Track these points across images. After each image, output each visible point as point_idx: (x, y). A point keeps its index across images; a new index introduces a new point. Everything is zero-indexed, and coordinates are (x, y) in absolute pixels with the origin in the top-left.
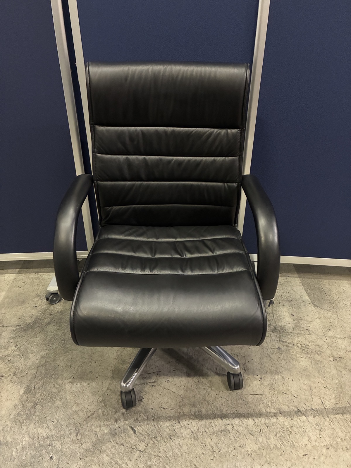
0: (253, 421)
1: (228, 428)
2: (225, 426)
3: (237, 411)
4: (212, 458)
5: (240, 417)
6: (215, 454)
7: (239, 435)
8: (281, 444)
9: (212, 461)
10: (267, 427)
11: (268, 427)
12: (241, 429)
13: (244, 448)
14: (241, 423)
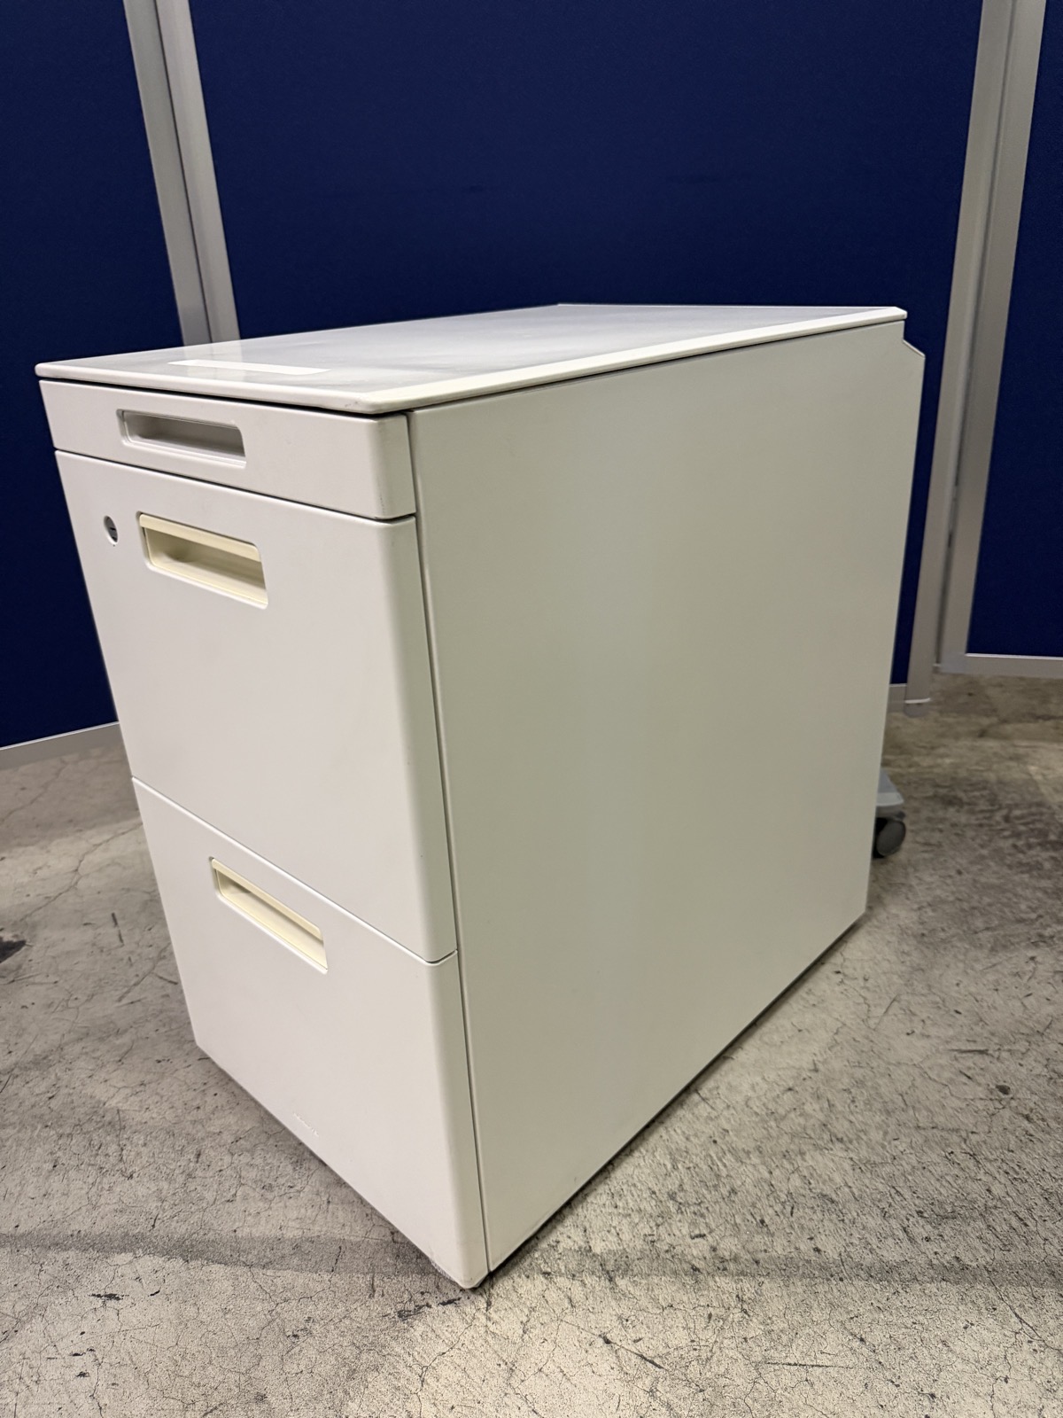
0: (820, 1247)
1: (928, 1227)
2: (941, 1236)
3: (892, 1291)
4: (974, 1138)
5: (877, 1265)
6: (964, 1146)
7: (879, 1201)
8: (719, 1164)
9: (974, 1130)
10: (762, 1222)
11: (758, 1218)
12: (870, 1219)
13: (859, 1160)
14: (874, 1241)
